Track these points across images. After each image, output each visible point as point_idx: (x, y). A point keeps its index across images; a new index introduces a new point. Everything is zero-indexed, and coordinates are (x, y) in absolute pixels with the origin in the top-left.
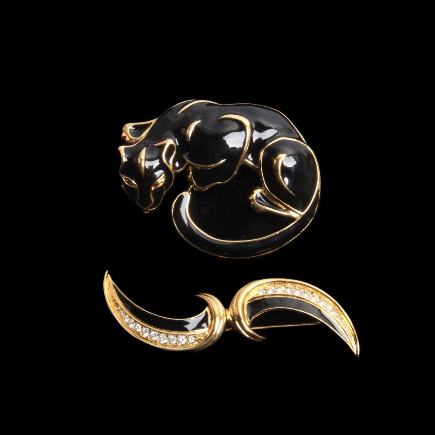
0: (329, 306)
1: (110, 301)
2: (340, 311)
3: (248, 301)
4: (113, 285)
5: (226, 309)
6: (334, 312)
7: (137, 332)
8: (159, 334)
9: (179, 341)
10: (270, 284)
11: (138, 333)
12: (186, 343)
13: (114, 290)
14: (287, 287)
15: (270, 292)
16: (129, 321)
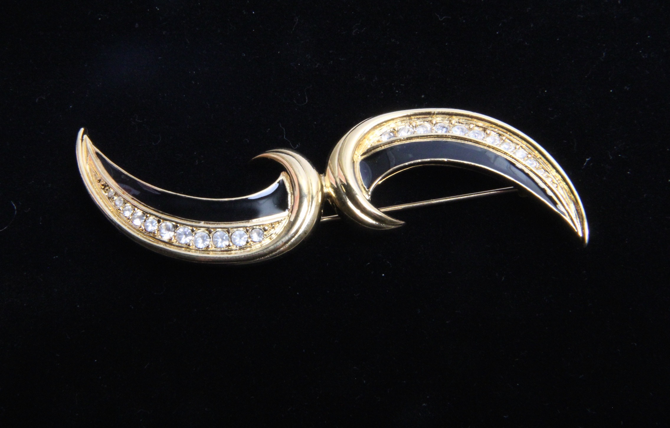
0: (520, 150)
1: (92, 183)
2: (543, 158)
3: (362, 155)
4: (97, 154)
5: (321, 175)
6: (530, 161)
7: (150, 232)
8: (193, 231)
9: (233, 242)
10: (401, 121)
11: (152, 235)
12: (247, 242)
13: (99, 161)
14: (434, 123)
15: (403, 135)
16: (132, 214)
